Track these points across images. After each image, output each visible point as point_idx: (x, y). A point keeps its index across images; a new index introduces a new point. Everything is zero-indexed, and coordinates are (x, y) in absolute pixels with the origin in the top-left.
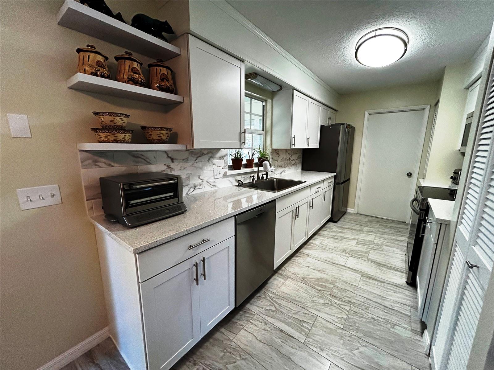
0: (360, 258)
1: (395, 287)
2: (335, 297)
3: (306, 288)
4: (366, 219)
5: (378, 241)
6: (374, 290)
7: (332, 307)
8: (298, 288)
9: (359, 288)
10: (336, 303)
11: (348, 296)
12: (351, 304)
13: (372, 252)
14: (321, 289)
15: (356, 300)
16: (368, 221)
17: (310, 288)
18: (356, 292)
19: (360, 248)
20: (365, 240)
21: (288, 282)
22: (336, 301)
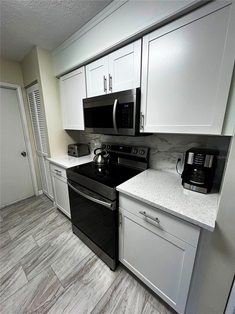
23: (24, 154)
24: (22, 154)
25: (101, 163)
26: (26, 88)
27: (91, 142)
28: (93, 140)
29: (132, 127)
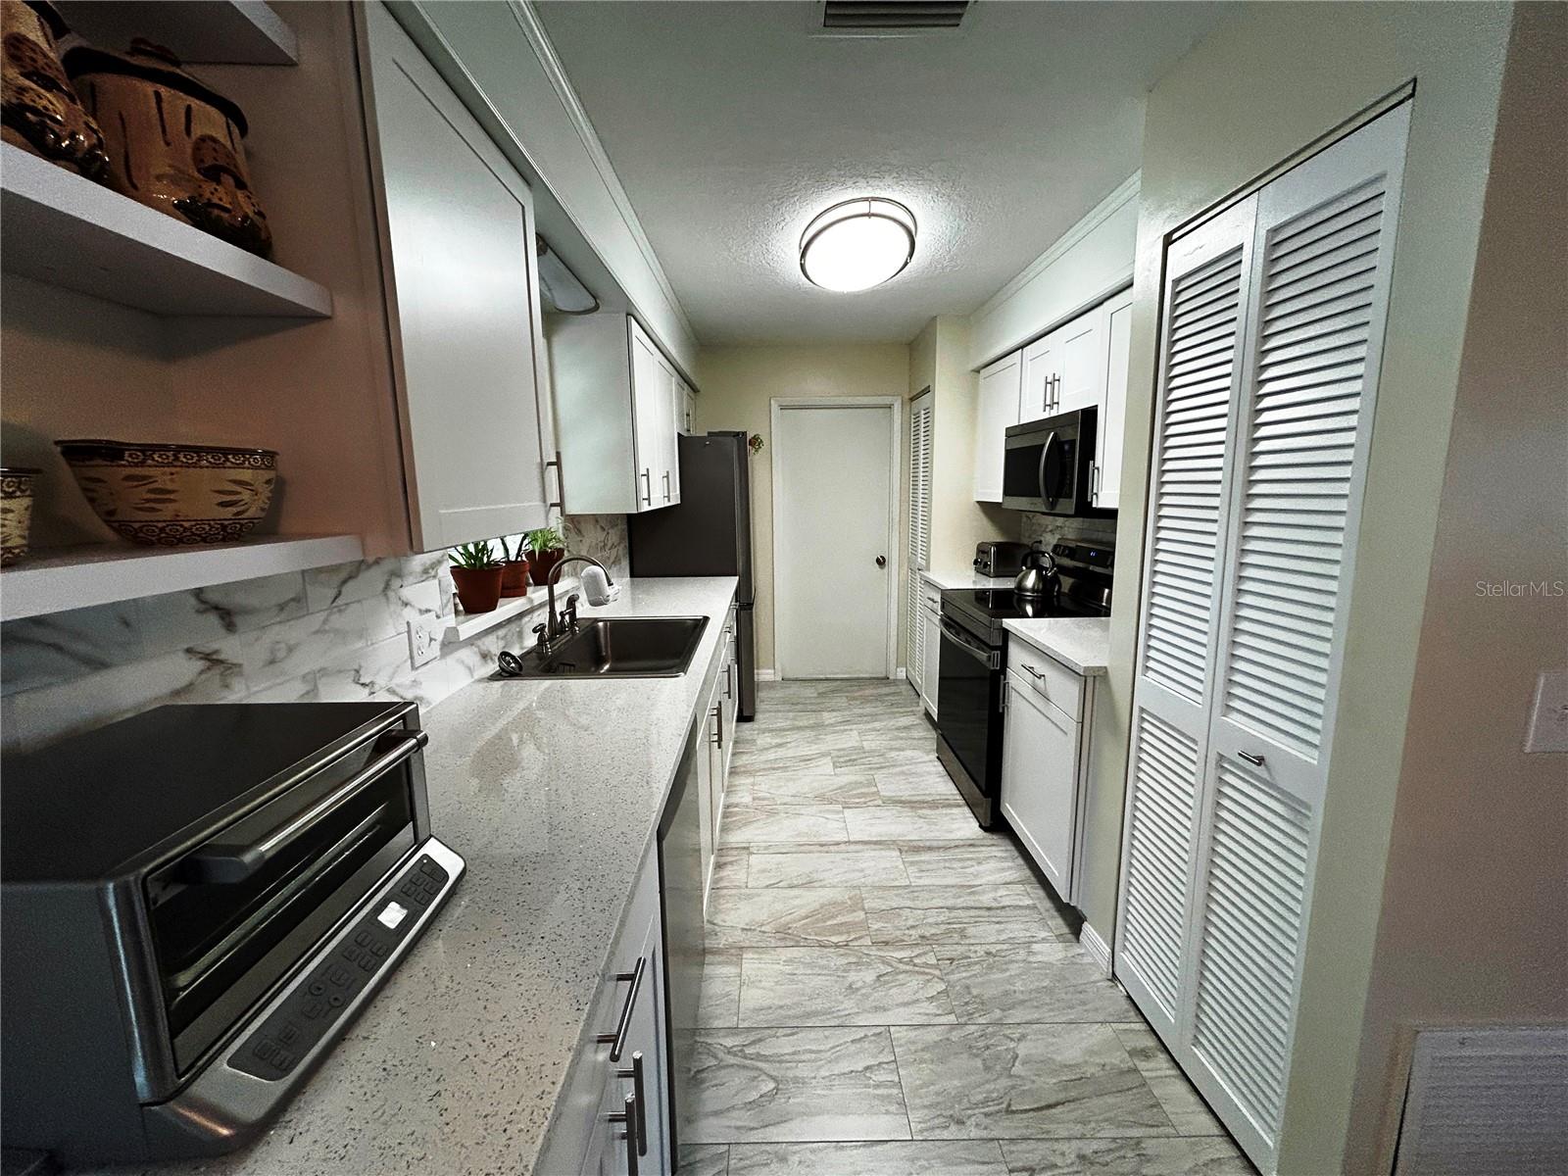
0: (865, 803)
1: (972, 849)
2: (886, 943)
3: (808, 960)
4: (810, 692)
5: (871, 742)
6: (945, 877)
7: (901, 977)
8: (788, 969)
9: (916, 889)
10: (900, 961)
11: (911, 922)
12: (928, 942)
13: (879, 776)
14: (844, 938)
15: (930, 925)
16: (819, 694)
17: (817, 952)
18: (918, 904)
19: (849, 776)
20: (843, 749)
21: (750, 964)
22: (899, 955)
23: (881, 562)
24: (878, 560)
25: (1033, 590)
26: (912, 399)
27: (1042, 539)
28: (1049, 534)
29: (1071, 497)
